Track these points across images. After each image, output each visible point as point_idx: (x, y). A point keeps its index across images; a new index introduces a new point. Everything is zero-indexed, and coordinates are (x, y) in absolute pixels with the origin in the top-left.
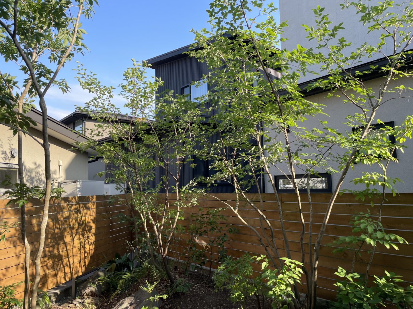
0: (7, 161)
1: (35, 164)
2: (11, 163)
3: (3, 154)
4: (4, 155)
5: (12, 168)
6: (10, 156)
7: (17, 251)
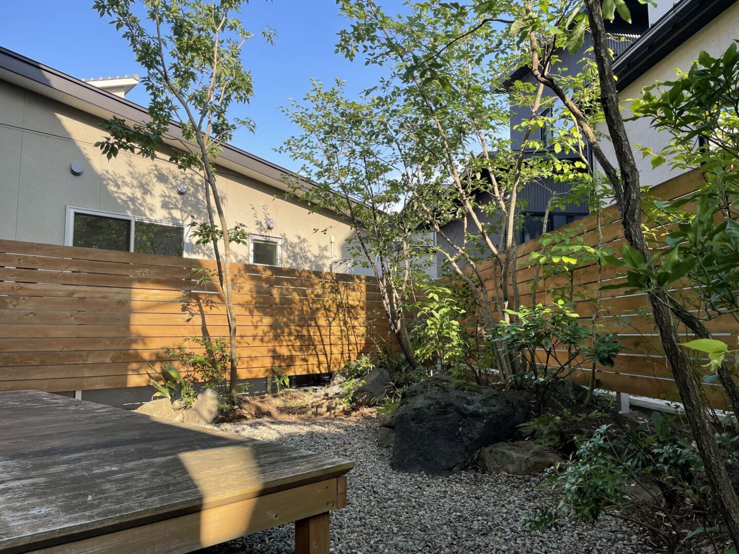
0: (263, 233)
1: (299, 238)
2: (267, 234)
3: (257, 224)
4: (258, 226)
5: (269, 242)
6: (266, 227)
7: (254, 321)
